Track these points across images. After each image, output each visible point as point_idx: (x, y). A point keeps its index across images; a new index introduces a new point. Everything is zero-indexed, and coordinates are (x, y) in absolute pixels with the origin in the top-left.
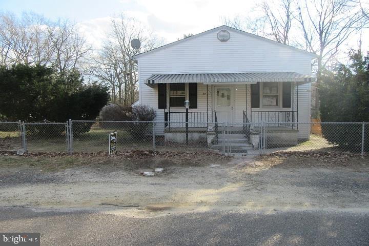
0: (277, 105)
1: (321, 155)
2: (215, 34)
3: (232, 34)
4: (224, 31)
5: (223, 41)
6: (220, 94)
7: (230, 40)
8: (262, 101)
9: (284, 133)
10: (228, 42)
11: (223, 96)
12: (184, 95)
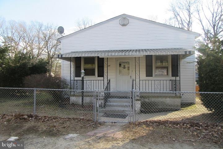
0: (167, 74)
1: (191, 126)
2: (117, 21)
3: (130, 20)
4: (125, 18)
5: (124, 25)
6: (122, 66)
7: (128, 25)
8: (155, 72)
9: (168, 99)
10: (127, 26)
11: (124, 68)
12: (95, 67)
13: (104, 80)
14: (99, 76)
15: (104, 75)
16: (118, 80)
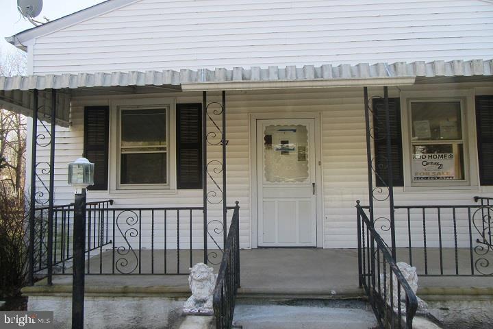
0: (462, 175)
12: (164, 149)
13: (204, 209)
14: (181, 185)
15: (208, 179)
16: (260, 200)
